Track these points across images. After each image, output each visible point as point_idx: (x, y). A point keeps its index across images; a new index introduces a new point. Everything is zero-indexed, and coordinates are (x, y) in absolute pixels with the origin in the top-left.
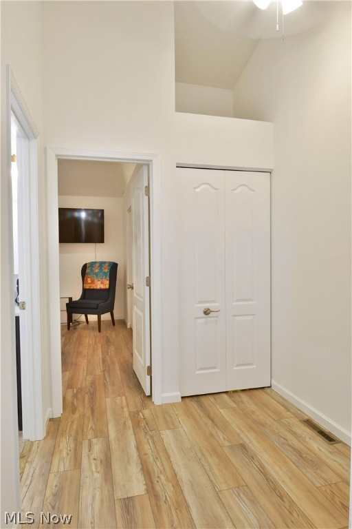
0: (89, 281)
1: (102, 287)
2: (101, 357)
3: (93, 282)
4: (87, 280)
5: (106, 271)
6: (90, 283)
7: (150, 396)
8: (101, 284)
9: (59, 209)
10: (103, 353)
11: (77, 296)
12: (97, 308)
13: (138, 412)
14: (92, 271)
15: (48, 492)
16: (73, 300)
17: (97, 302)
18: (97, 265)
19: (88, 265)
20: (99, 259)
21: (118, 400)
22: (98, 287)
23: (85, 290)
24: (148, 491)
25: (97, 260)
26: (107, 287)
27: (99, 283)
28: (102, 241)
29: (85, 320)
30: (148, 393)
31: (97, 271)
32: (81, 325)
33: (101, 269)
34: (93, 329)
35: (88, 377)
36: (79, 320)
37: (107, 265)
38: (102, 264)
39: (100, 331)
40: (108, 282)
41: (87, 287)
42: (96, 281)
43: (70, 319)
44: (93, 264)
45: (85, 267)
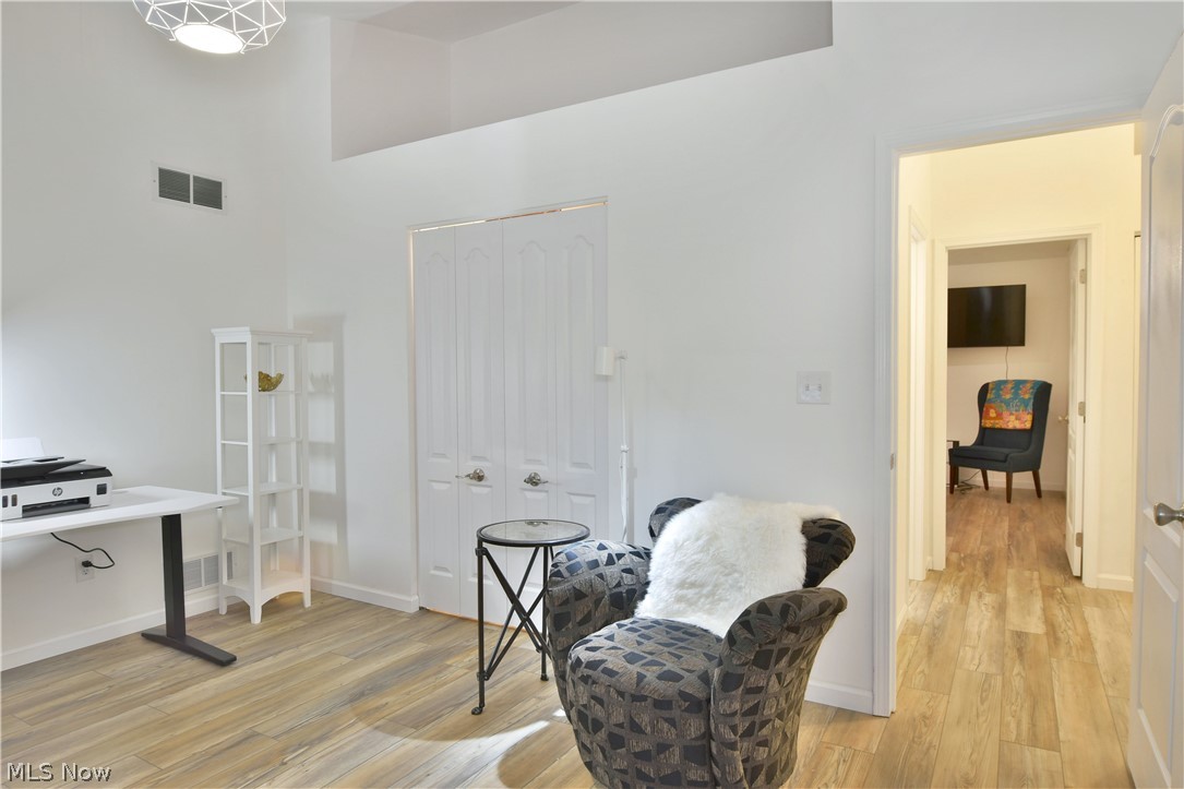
0: (992, 414)
1: (1018, 425)
2: (1007, 531)
3: (999, 416)
4: (988, 412)
5: (1027, 396)
6: (994, 418)
7: (1079, 578)
8: (1017, 419)
9: (949, 290)
10: (1010, 527)
11: (968, 438)
12: (1005, 461)
13: (1054, 588)
14: (999, 396)
15: (932, 609)
16: (961, 445)
17: (1006, 451)
18: (1010, 386)
19: (990, 386)
20: (1013, 376)
21: (1027, 573)
22: (1011, 426)
23: (983, 430)
24: (1047, 634)
25: (1010, 378)
26: (1028, 425)
27: (1013, 418)
28: (1022, 343)
29: (982, 484)
30: (1076, 572)
31: (1008, 397)
32: (973, 491)
33: (1016, 395)
34: (996, 497)
35: (982, 547)
36: (970, 482)
37: (1029, 386)
38: (1018, 384)
39: (1009, 501)
40: (1029, 418)
41: (988, 424)
42: (1005, 414)
43: (954, 478)
44: (1000, 384)
45: (984, 390)
